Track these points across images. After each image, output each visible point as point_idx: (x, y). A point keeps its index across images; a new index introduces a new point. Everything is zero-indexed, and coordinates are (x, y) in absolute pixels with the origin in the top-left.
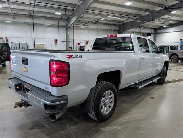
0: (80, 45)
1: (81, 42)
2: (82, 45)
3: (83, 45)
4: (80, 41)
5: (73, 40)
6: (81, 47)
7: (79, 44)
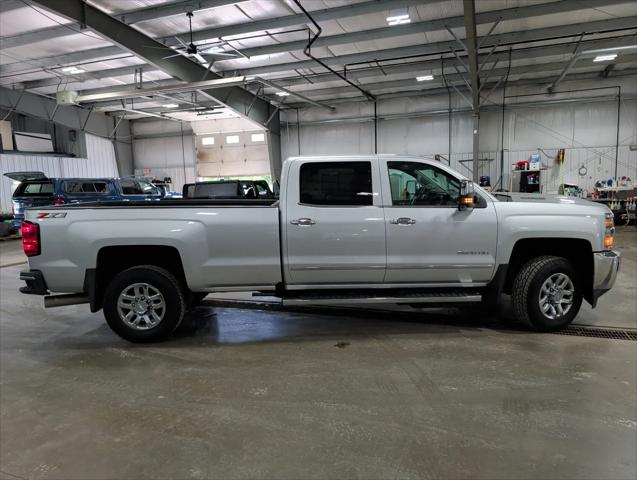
0: (526, 170)
1: (534, 157)
2: (534, 167)
3: (537, 169)
4: (529, 154)
5: (499, 154)
6: (525, 176)
7: (521, 165)
